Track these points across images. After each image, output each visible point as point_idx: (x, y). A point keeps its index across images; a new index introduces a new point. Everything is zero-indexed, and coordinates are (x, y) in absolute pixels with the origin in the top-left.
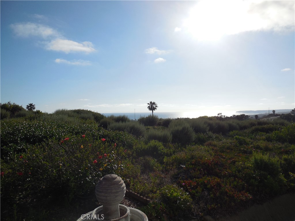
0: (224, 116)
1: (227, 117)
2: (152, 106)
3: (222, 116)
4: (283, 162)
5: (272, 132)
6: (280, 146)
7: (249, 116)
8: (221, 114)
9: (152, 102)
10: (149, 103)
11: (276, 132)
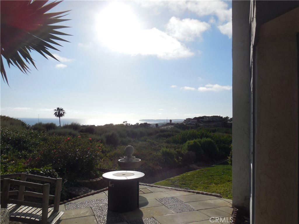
1: (131, 125)
2: (59, 113)
3: (127, 124)
5: (170, 137)
6: (175, 146)
7: (151, 124)
8: (126, 122)
9: (60, 108)
10: (56, 109)
11: (173, 137)
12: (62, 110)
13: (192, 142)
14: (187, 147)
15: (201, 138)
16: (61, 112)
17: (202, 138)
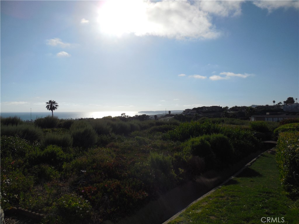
0: (128, 116)
1: (130, 117)
3: (125, 116)
4: (174, 159)
5: (167, 131)
7: (150, 116)
8: (124, 114)
9: (52, 101)
10: (48, 102)
11: (170, 131)
12: (54, 103)
14: (190, 148)
15: (210, 134)
16: (53, 105)
17: (212, 134)
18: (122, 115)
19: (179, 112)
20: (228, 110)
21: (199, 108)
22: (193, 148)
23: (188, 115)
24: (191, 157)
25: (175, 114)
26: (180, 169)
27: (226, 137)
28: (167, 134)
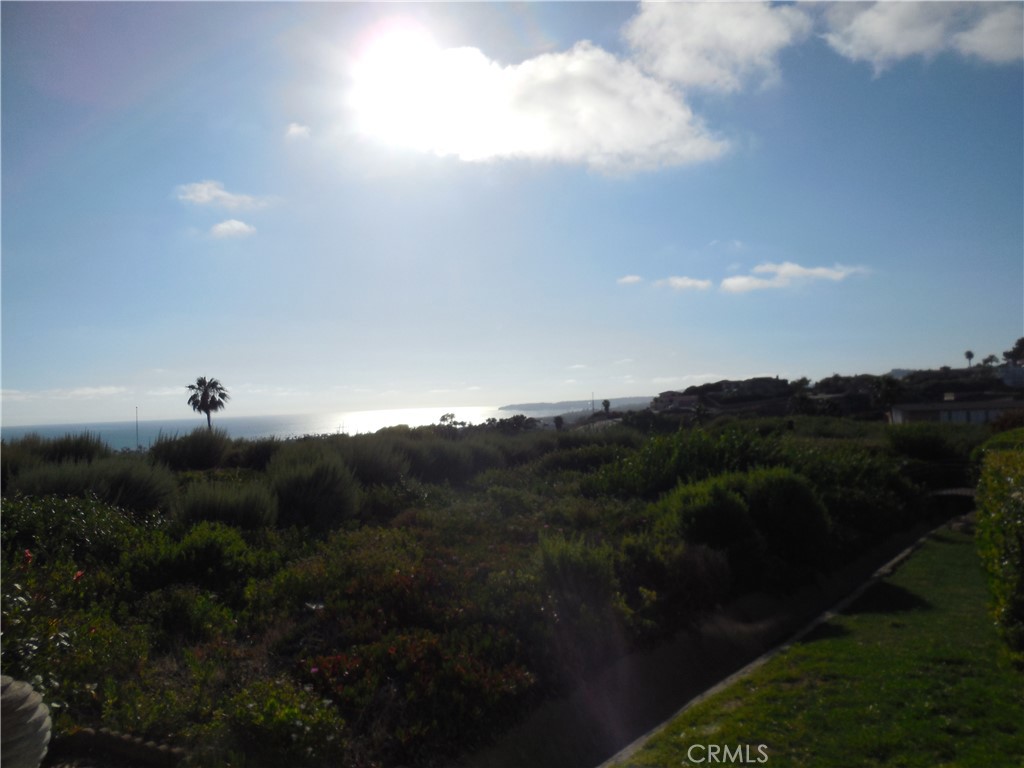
0: (463, 424)
1: (470, 426)
2: (207, 397)
3: (455, 423)
4: (623, 558)
5: (598, 468)
6: (618, 510)
7: (538, 420)
8: (452, 416)
9: (207, 381)
10: (195, 384)
11: (608, 466)
12: (214, 385)
13: (701, 490)
14: (675, 520)
15: (744, 469)
16: (211, 394)
17: (750, 468)
18: (443, 419)
19: (638, 403)
20: (810, 390)
21: (707, 388)
22: (686, 517)
23: (669, 412)
24: (680, 549)
25: (625, 410)
26: (644, 592)
27: (801, 478)
28: (599, 476)
